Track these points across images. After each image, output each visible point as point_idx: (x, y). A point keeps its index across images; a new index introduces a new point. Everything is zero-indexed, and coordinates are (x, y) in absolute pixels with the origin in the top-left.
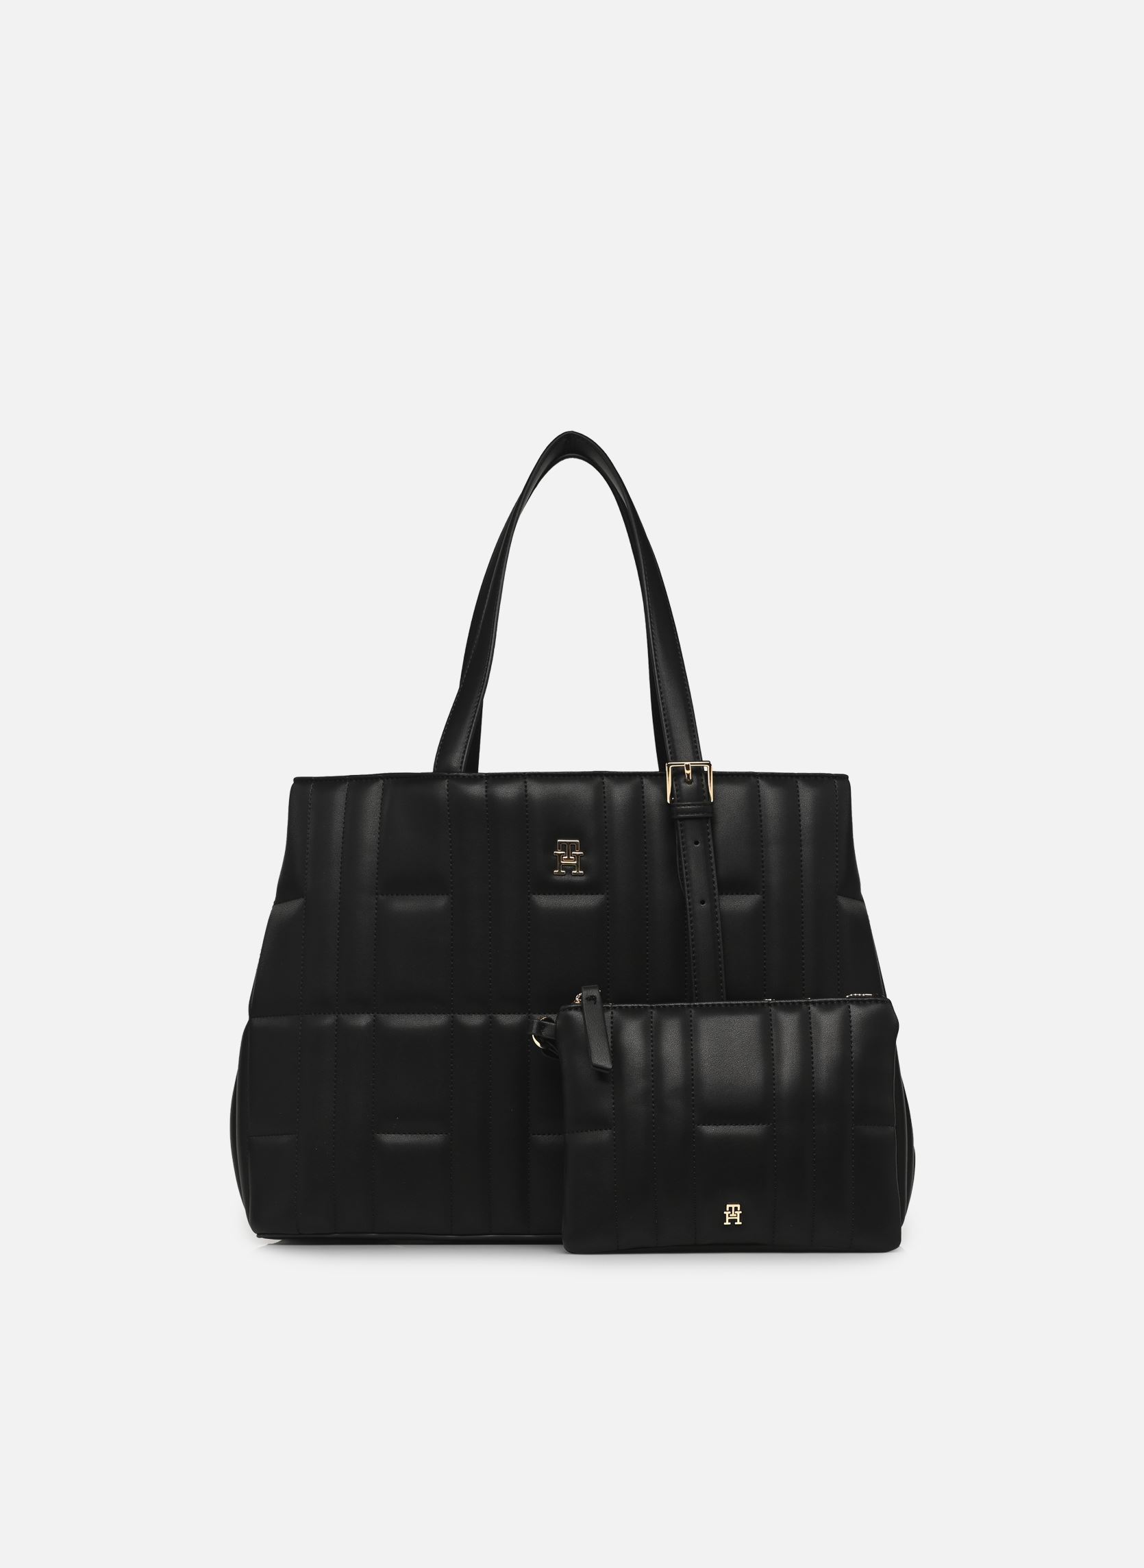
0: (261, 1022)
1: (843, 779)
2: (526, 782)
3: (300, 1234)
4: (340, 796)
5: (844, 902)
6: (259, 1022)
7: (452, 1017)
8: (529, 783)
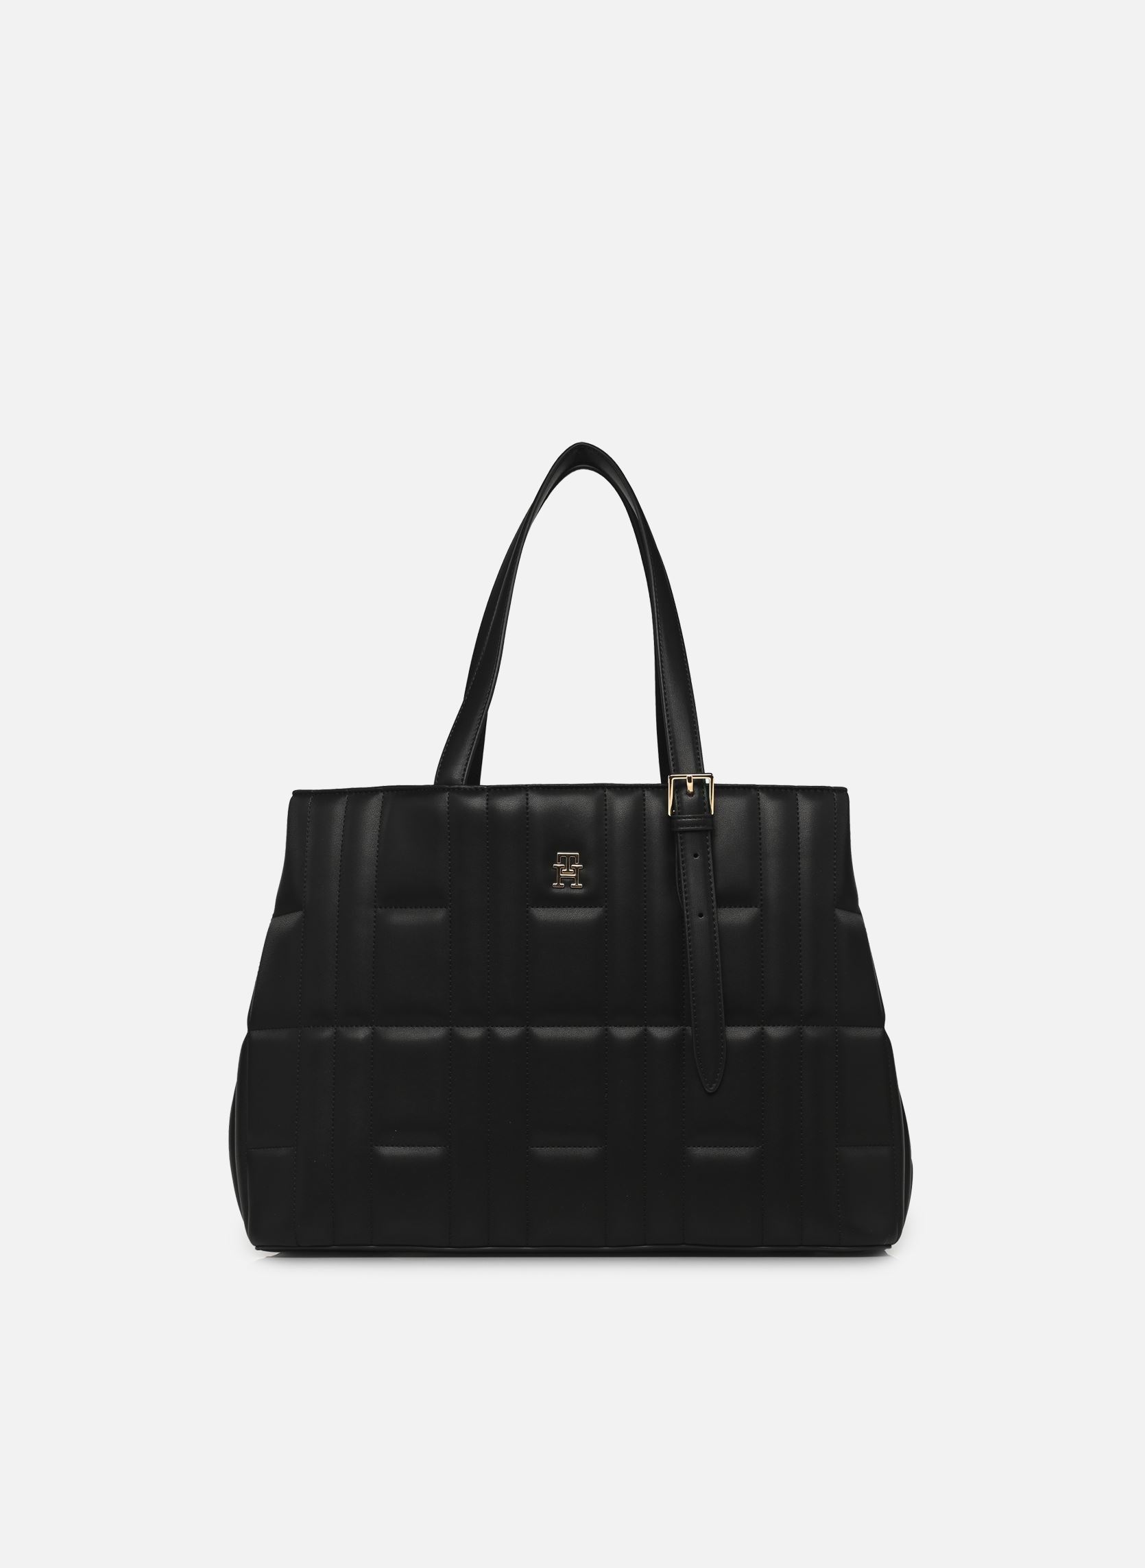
0: (259, 1035)
1: (842, 792)
2: (527, 795)
3: (299, 1246)
4: (340, 809)
5: (842, 915)
6: (259, 1034)
7: (451, 1030)
8: (531, 795)
